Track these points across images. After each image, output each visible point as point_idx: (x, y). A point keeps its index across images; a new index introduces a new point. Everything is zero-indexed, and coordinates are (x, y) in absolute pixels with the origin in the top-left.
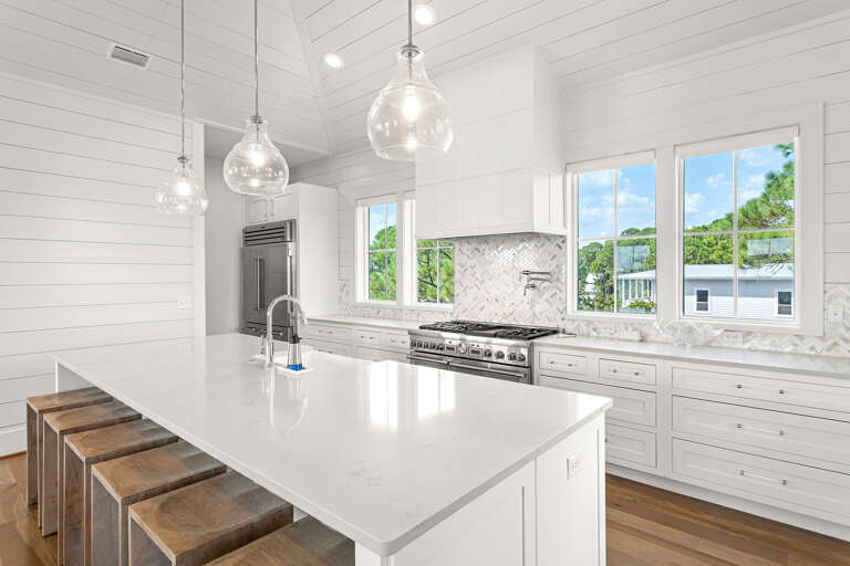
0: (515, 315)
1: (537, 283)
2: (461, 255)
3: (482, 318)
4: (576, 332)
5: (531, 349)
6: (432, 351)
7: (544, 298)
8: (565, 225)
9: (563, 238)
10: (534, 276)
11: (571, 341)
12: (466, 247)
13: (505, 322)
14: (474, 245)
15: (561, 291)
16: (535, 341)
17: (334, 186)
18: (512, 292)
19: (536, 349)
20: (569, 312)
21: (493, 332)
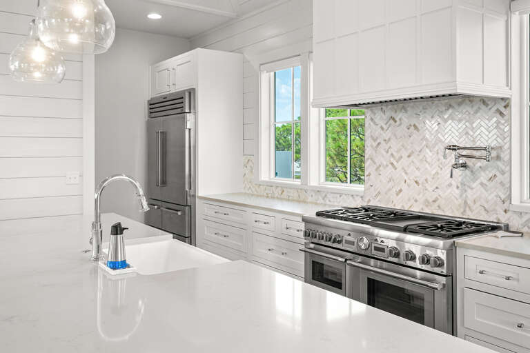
0: (441, 202)
1: (470, 162)
2: (375, 125)
3: (398, 204)
4: (525, 230)
5: (451, 251)
6: (329, 244)
7: (478, 182)
8: (508, 84)
9: (506, 102)
10: (464, 152)
11: (514, 244)
12: (380, 117)
13: (428, 211)
14: (389, 113)
15: (503, 173)
16: (458, 240)
17: (239, 50)
18: (437, 173)
19: (460, 253)
20: (515, 200)
21: (402, 224)
